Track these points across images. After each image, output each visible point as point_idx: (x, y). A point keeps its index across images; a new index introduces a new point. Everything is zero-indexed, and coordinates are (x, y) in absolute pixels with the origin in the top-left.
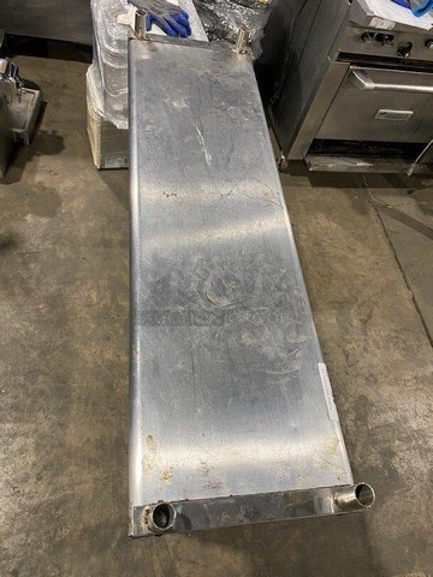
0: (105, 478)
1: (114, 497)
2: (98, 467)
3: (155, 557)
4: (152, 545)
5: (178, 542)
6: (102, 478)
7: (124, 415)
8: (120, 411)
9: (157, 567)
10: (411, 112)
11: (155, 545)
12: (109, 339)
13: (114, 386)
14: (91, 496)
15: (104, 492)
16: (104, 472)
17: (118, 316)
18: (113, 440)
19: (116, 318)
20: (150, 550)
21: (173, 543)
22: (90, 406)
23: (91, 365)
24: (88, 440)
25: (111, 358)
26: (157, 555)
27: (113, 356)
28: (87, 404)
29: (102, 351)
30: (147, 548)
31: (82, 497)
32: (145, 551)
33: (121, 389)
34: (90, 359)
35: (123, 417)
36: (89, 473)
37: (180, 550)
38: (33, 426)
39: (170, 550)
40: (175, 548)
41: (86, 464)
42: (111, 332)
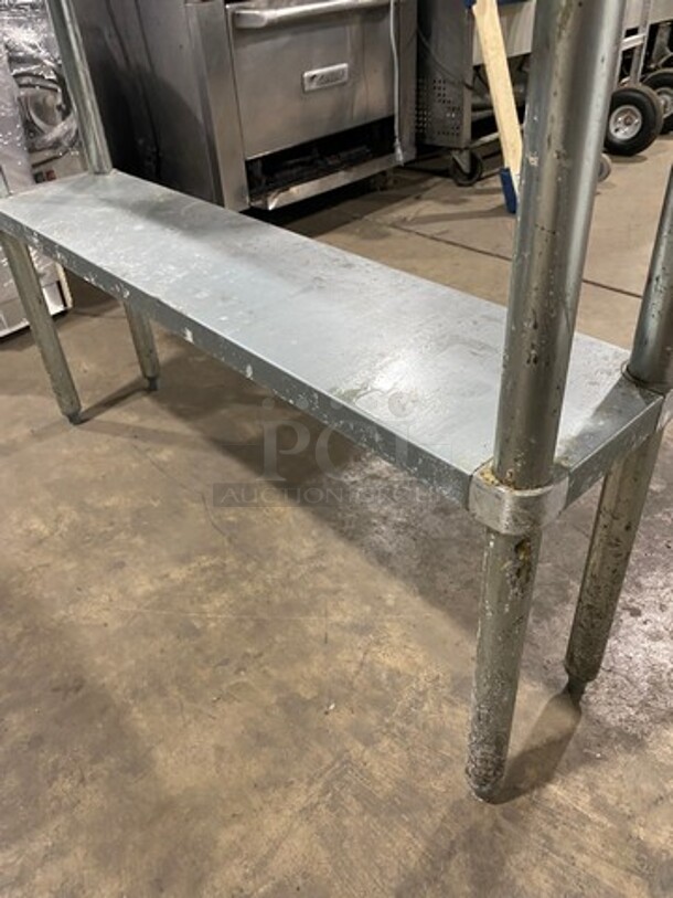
0: (325, 792)
1: (376, 815)
2: (289, 785)
3: (582, 859)
4: (548, 838)
5: (592, 786)
6: (315, 800)
7: (260, 655)
8: (247, 655)
9: (607, 875)
10: (344, 66)
11: (555, 835)
12: (121, 565)
13: (198, 625)
14: (323, 855)
15: (347, 822)
16: (310, 784)
17: (112, 524)
18: (277, 711)
19: (110, 529)
20: (557, 853)
21: (586, 799)
22: (174, 691)
23: (116, 625)
24: (220, 750)
25: (151, 588)
26: (581, 849)
27: (151, 582)
28: (162, 692)
29: (123, 591)
30: (544, 854)
31: (305, 876)
32: (549, 863)
33: (215, 620)
34: (106, 616)
35: (262, 660)
36: (278, 811)
37: (611, 799)
38: (61, 820)
39: (595, 816)
40: (599, 805)
41: (256, 800)
42: (117, 554)
